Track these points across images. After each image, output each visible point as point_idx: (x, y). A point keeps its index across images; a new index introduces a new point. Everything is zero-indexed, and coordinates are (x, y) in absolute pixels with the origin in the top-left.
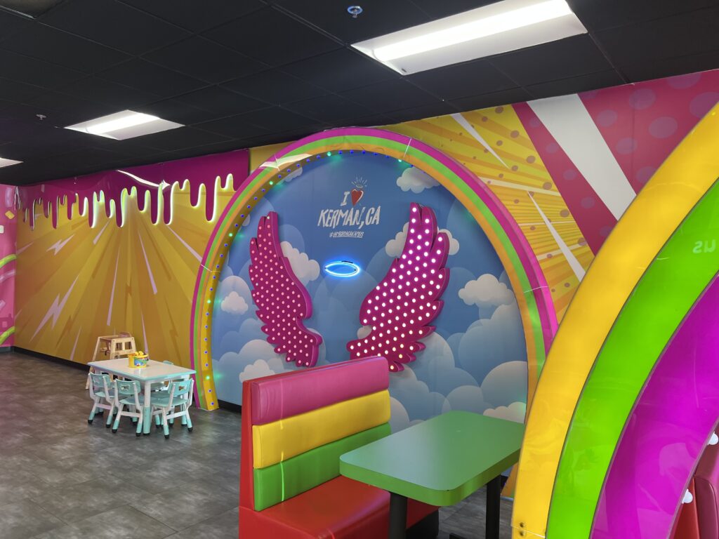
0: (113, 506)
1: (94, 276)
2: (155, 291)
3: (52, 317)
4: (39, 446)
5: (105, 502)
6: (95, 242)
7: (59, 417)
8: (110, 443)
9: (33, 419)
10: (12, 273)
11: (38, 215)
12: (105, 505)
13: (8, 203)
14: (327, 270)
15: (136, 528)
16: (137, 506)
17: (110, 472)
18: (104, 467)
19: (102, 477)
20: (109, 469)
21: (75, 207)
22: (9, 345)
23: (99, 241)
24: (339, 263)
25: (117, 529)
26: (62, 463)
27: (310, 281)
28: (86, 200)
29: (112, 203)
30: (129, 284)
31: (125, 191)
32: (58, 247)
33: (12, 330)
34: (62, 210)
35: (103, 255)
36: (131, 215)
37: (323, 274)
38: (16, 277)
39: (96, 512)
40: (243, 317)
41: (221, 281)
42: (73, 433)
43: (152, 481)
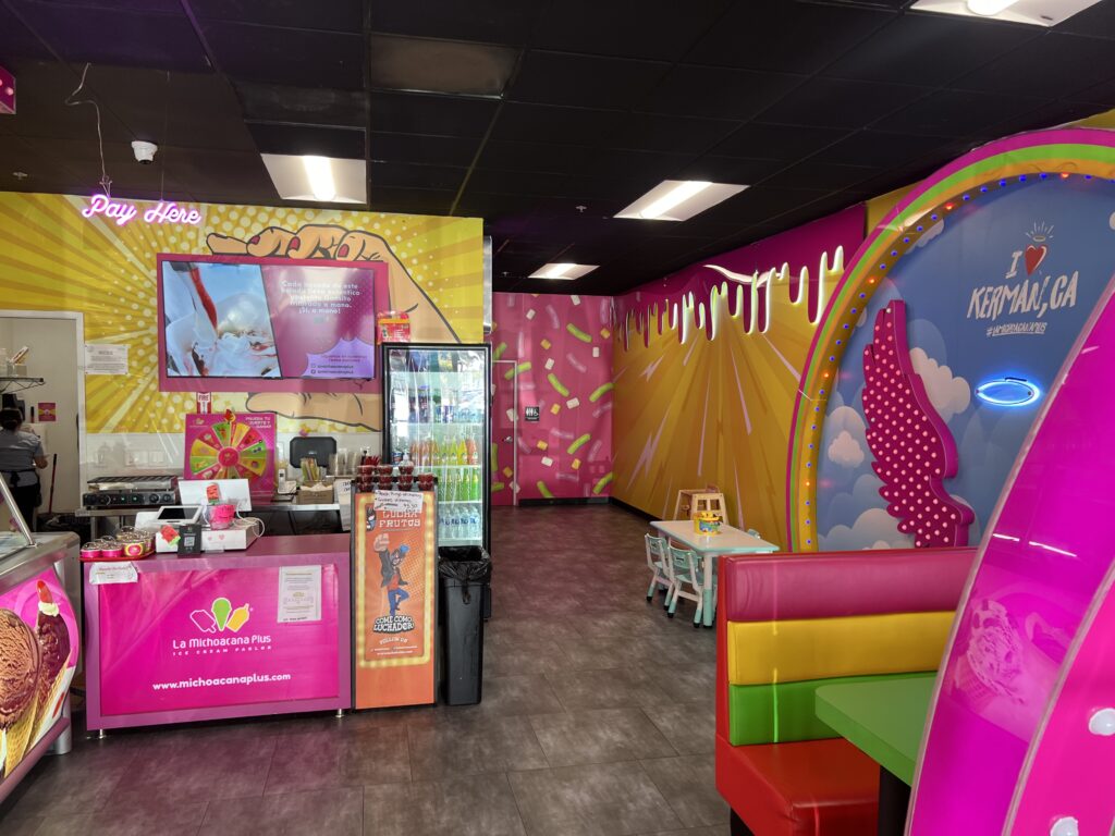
0: (623, 705)
1: (684, 407)
2: (749, 431)
3: (645, 463)
4: (582, 617)
5: (617, 697)
6: (685, 362)
7: (619, 587)
8: (659, 629)
9: (592, 585)
10: (609, 406)
11: (631, 332)
12: (615, 701)
13: (604, 319)
14: (982, 395)
15: (634, 736)
16: (649, 711)
17: (641, 664)
18: (638, 656)
19: (629, 668)
20: (641, 660)
21: (665, 316)
22: (607, 496)
23: (688, 361)
24: (1002, 382)
25: (613, 732)
26: (595, 642)
27: (955, 415)
28: (676, 306)
29: (702, 307)
30: (720, 420)
31: (715, 290)
32: (650, 371)
33: (609, 476)
34: (653, 322)
35: (693, 381)
36: (723, 323)
37: (975, 402)
38: (614, 410)
39: (603, 706)
40: (857, 472)
41: (828, 415)
42: (624, 608)
43: (684, 686)
